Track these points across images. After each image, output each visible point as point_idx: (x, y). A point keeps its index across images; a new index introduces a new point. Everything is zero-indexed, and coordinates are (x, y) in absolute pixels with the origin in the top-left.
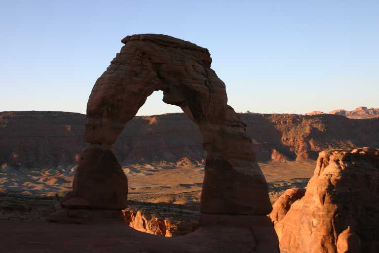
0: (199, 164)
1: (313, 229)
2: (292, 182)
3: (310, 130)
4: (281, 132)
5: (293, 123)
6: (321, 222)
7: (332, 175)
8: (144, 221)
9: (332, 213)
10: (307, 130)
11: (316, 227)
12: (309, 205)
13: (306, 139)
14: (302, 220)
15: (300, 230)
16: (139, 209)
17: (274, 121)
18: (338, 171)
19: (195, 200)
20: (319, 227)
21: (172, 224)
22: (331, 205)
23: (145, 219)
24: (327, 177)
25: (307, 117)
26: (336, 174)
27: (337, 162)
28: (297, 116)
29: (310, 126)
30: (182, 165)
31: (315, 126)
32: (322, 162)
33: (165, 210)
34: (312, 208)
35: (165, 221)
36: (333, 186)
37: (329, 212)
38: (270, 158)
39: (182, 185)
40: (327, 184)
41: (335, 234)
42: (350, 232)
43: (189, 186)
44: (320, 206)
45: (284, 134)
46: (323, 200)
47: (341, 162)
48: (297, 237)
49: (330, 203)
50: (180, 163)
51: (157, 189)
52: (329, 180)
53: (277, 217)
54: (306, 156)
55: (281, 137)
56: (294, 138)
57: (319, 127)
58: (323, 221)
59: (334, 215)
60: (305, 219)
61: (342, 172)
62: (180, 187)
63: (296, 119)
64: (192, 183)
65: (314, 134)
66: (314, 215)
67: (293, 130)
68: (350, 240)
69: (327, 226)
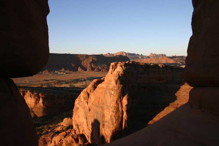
0: (52, 72)
1: (112, 96)
2: (87, 78)
3: (92, 60)
4: (81, 61)
5: (86, 57)
6: (116, 93)
7: (120, 72)
8: (31, 94)
9: (120, 89)
10: (91, 60)
11: (113, 95)
12: (109, 85)
13: (90, 64)
14: (106, 92)
15: (104, 96)
16: (28, 90)
17: (79, 57)
18: (122, 70)
19: (50, 86)
20: (114, 95)
21: (42, 95)
22: (120, 85)
23: (31, 93)
24: (118, 73)
25: (91, 56)
26: (122, 72)
27: (121, 66)
28: (87, 55)
29: (92, 59)
30: (45, 73)
31: (94, 59)
32: (113, 67)
33: (39, 90)
34: (111, 86)
35: (40, 94)
36: (120, 77)
37: (119, 88)
38: (78, 70)
39: (45, 80)
40: (118, 76)
41: (122, 97)
42: (127, 97)
43: (47, 80)
44: (115, 85)
45: (83, 62)
46: (116, 83)
47: (123, 66)
48: (103, 99)
49: (119, 84)
50: (44, 72)
51: (35, 82)
52: (119, 74)
53: (90, 91)
54: (90, 69)
55: (82, 62)
56: (86, 63)
57: (95, 59)
58: (117, 92)
59: (121, 89)
60: (107, 91)
61: (124, 71)
62: (44, 81)
63: (87, 56)
64: (49, 79)
65: (93, 61)
66: (112, 90)
67: (86, 60)
68: (128, 100)
69: (119, 94)
